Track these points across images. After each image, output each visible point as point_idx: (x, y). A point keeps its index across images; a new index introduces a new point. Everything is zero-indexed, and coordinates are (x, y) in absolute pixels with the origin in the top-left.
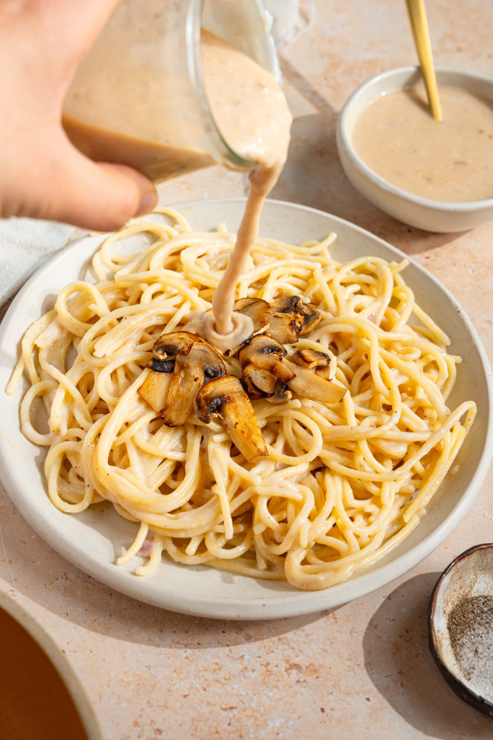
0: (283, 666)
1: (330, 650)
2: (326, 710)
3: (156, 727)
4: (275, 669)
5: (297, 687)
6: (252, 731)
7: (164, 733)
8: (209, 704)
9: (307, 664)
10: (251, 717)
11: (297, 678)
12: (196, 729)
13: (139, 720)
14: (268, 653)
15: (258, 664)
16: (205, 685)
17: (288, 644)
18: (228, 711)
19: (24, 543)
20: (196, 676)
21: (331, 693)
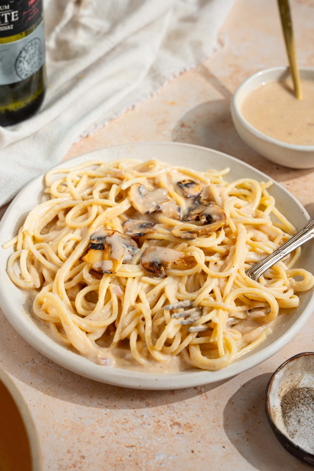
0: (169, 423)
1: (201, 415)
2: (195, 452)
3: (81, 454)
4: (164, 425)
5: (177, 437)
6: (144, 461)
7: (86, 459)
8: (118, 443)
9: (185, 423)
10: (144, 452)
11: (177, 431)
12: (107, 457)
13: (71, 449)
14: (160, 415)
15: (152, 421)
16: (116, 432)
17: (174, 410)
18: (130, 448)
19: (9, 340)
20: (111, 425)
21: (200, 442)
